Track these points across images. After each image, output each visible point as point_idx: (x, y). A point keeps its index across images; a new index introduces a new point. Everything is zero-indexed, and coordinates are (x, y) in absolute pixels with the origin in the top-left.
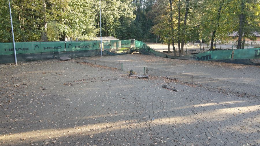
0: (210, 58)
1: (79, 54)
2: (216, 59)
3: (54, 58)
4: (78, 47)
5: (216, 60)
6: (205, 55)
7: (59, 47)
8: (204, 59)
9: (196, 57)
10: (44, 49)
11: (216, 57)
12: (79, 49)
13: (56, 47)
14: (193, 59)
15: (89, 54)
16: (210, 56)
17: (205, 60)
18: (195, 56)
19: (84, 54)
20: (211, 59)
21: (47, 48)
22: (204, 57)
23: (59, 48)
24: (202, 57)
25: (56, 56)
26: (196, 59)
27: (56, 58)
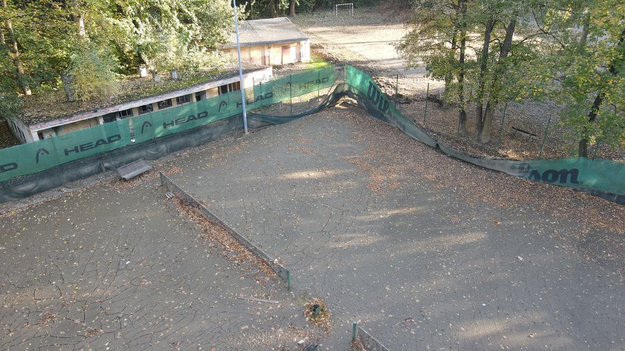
0: (574, 180)
1: (176, 142)
2: (594, 186)
3: (102, 171)
4: (172, 124)
5: (593, 191)
6: (558, 168)
7: (113, 137)
8: (554, 179)
9: (529, 167)
10: (67, 154)
11: (593, 181)
12: (173, 128)
13: (103, 140)
14: (520, 172)
15: (208, 135)
16: (575, 173)
17: (558, 182)
18: (526, 167)
19: (193, 139)
20: (577, 182)
21: (76, 150)
22: (555, 174)
23: (112, 139)
24: (550, 171)
25: (106, 165)
26: (528, 175)
27: (107, 169)
